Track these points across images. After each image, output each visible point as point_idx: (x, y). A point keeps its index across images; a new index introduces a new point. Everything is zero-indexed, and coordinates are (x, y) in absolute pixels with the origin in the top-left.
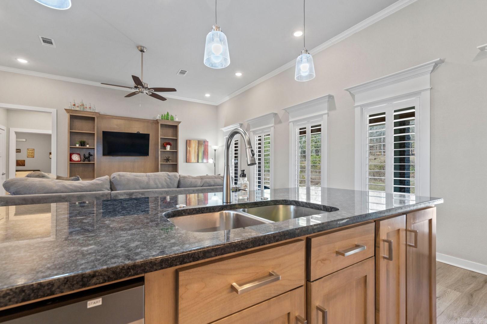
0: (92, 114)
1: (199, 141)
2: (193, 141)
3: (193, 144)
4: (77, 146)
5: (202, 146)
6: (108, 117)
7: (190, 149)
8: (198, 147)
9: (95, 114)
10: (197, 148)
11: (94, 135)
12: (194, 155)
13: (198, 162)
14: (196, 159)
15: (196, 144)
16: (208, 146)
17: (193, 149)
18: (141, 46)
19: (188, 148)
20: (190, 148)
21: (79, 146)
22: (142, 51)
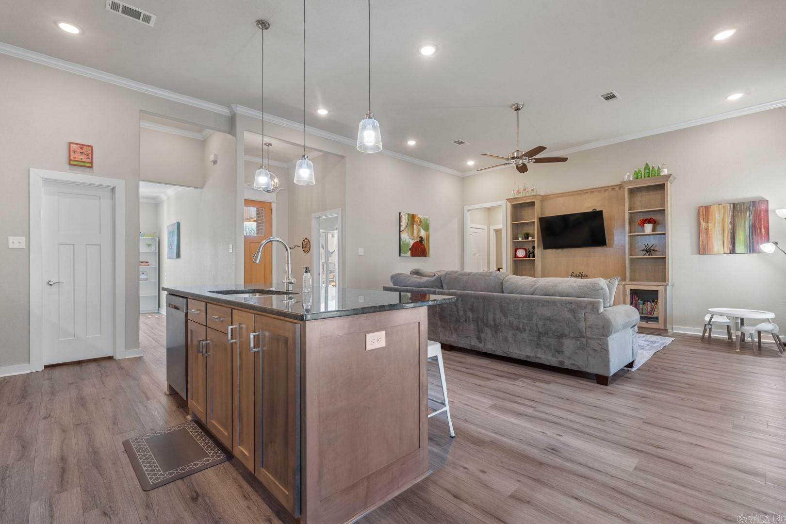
0: (531, 197)
1: (734, 205)
2: (716, 208)
3: (717, 212)
4: (520, 239)
5: (745, 216)
6: (552, 196)
7: (708, 227)
8: (733, 218)
9: (534, 197)
10: (728, 220)
11: (534, 224)
12: (720, 237)
13: (733, 251)
14: (728, 245)
15: (724, 213)
16: (767, 211)
17: (716, 225)
18: (514, 105)
19: (703, 224)
20: (707, 222)
21: (522, 239)
22: (517, 109)
